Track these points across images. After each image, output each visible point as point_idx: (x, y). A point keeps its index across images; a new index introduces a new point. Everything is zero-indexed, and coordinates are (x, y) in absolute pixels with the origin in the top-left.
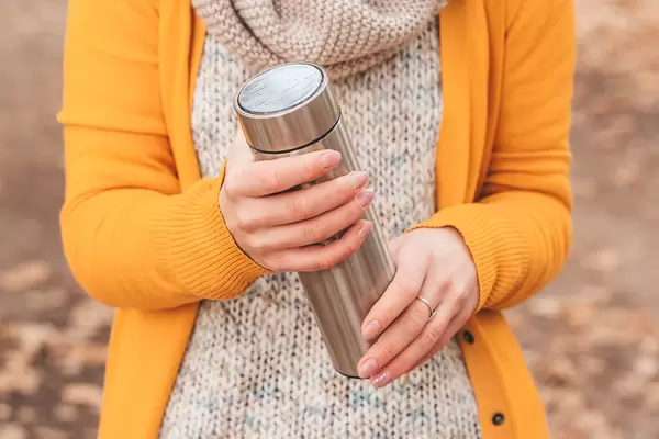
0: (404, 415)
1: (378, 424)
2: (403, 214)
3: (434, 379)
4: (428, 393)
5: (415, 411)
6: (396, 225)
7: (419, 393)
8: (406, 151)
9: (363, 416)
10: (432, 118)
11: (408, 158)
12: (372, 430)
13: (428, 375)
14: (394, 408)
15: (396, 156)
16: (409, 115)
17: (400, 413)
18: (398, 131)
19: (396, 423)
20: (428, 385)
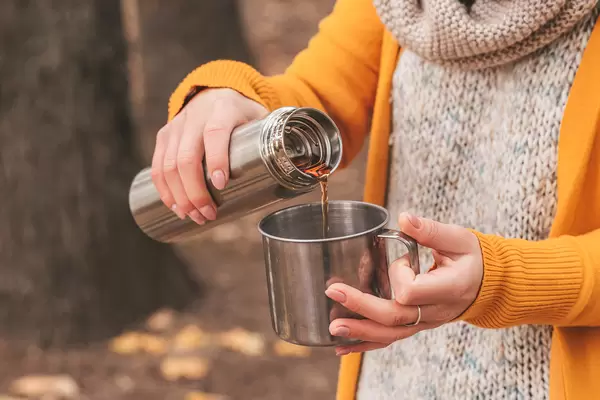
0: (501, 387)
1: (478, 388)
2: (513, 201)
3: (530, 361)
4: (523, 373)
5: (511, 386)
6: (506, 210)
7: (514, 369)
8: (526, 144)
9: (467, 377)
10: (554, 116)
11: (527, 150)
12: (472, 392)
13: (523, 356)
14: (492, 377)
15: (518, 146)
16: (536, 110)
17: (497, 383)
18: (525, 123)
19: (494, 392)
20: (523, 365)
